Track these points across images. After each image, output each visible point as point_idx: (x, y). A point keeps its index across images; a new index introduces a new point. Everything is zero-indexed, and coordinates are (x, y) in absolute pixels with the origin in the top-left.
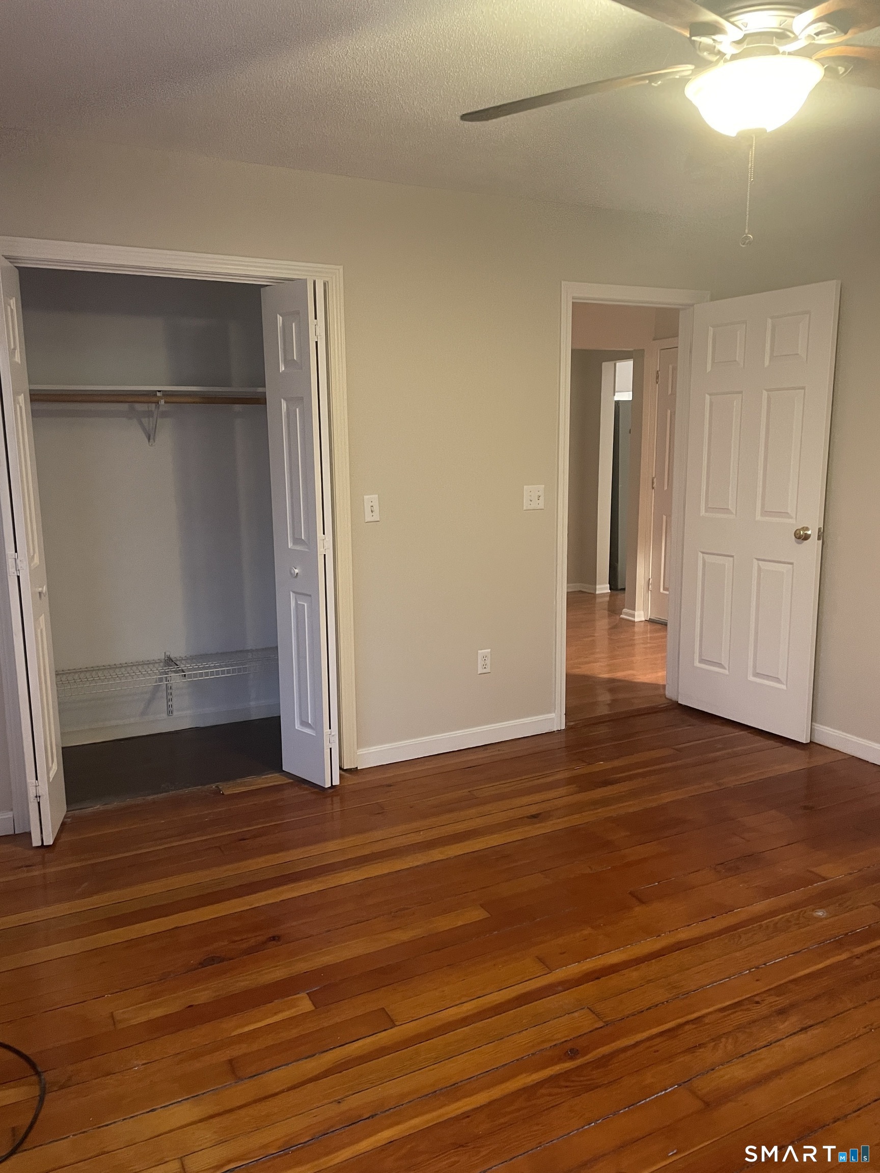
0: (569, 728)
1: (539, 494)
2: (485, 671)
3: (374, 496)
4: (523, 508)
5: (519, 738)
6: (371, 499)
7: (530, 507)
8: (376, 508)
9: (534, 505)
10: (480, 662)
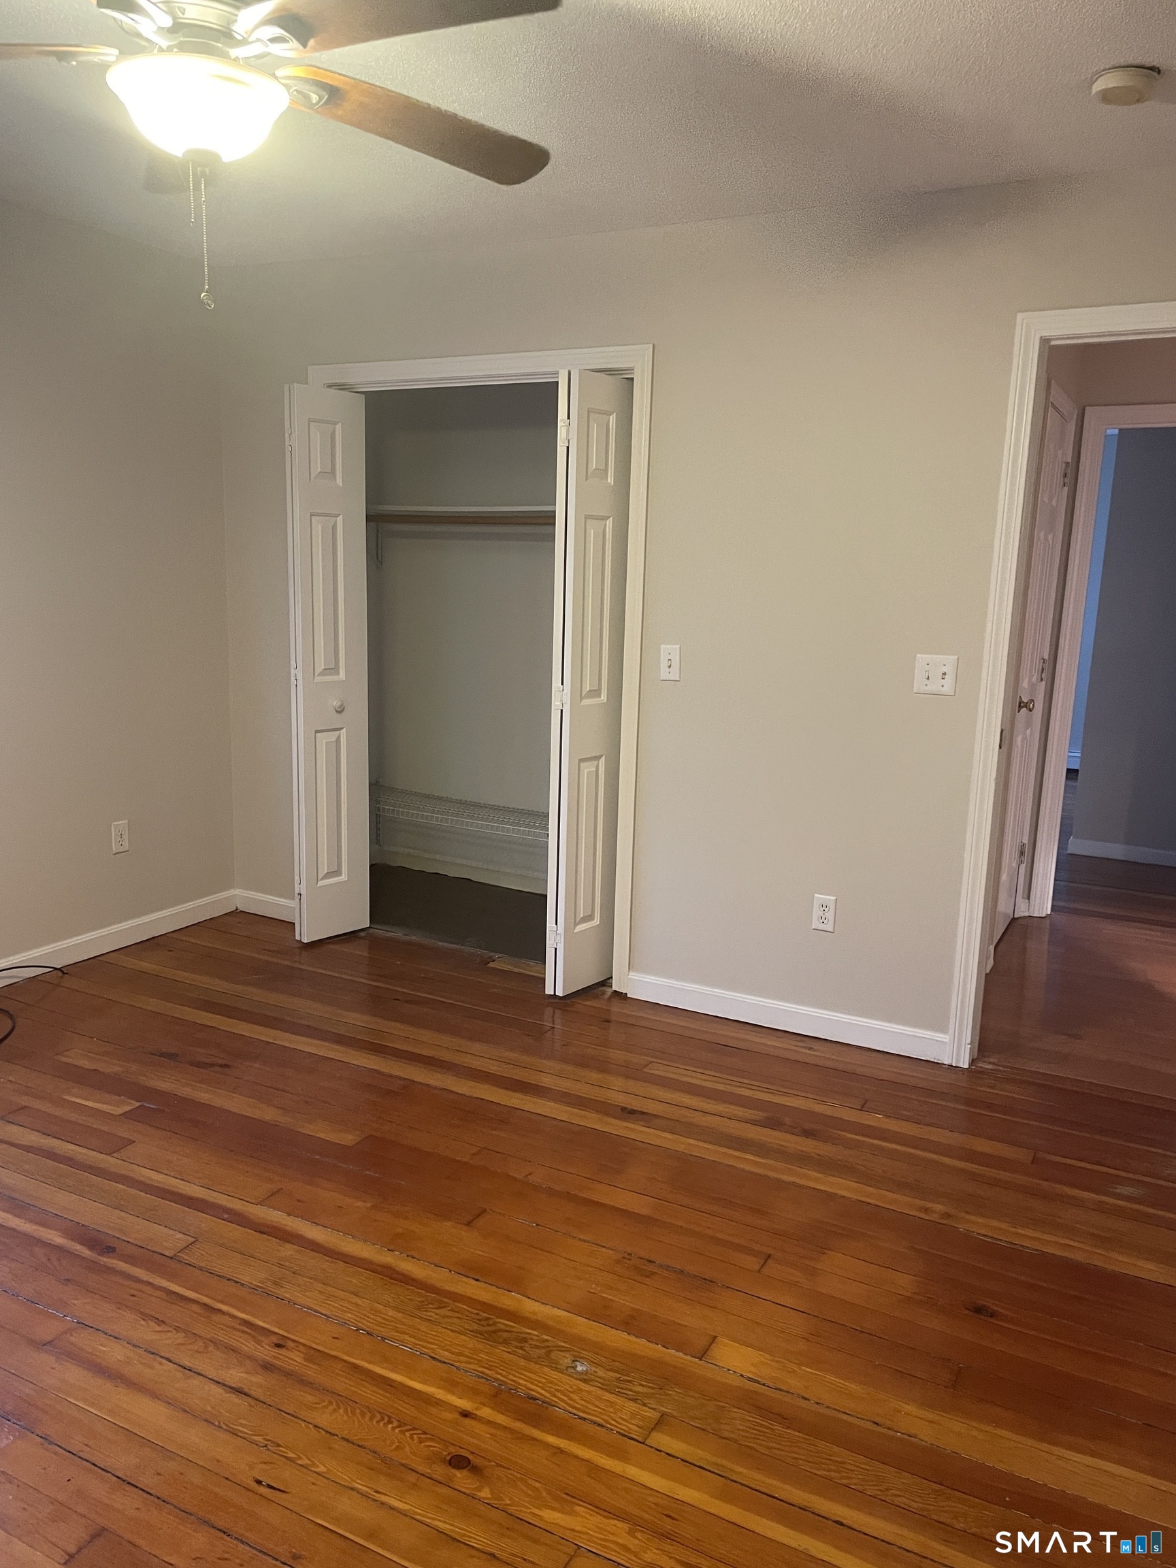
0: (973, 1072)
1: (945, 669)
2: (822, 927)
3: (674, 646)
4: (913, 691)
5: (875, 1050)
6: (669, 651)
7: (923, 689)
8: (676, 663)
9: (932, 687)
10: (817, 912)
